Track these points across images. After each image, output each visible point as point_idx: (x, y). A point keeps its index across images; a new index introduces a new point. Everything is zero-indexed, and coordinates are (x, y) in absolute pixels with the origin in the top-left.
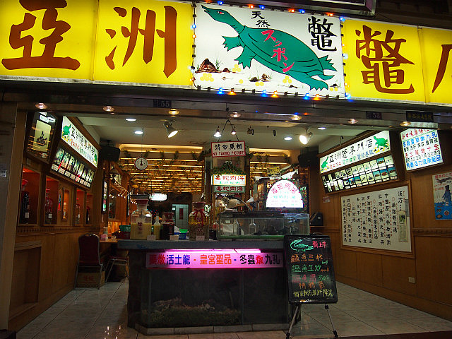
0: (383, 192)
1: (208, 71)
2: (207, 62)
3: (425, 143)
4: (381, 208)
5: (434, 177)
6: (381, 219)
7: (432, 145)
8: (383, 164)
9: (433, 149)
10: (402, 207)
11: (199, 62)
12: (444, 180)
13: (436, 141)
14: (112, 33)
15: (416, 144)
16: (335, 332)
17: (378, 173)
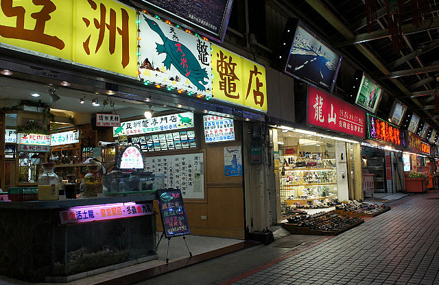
0: (180, 157)
1: (148, 68)
2: (147, 61)
3: (223, 126)
4: (178, 168)
5: (225, 148)
6: (177, 176)
7: (228, 128)
8: (186, 136)
9: (229, 131)
10: (197, 168)
11: (142, 61)
12: (233, 151)
13: (232, 126)
14: (87, 22)
15: (216, 126)
16: (190, 253)
17: (179, 142)
